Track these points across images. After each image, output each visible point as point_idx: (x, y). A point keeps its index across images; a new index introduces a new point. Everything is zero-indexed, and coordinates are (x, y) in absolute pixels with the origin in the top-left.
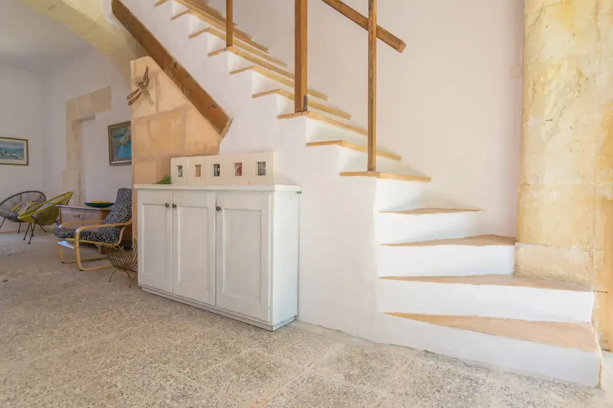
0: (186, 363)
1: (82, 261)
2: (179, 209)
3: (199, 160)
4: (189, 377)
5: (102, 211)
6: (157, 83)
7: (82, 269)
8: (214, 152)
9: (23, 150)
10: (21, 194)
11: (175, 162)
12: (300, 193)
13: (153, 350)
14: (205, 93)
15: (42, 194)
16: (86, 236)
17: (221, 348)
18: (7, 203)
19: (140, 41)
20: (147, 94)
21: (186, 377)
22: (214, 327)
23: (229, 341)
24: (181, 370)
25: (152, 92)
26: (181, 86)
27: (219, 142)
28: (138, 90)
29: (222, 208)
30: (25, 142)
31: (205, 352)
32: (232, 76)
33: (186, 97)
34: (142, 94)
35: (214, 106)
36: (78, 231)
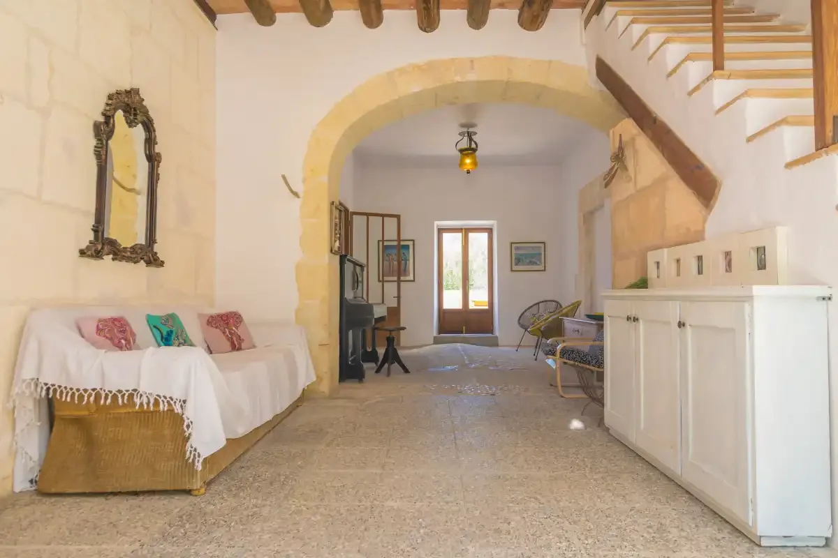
0: (594, 533)
1: (562, 386)
2: (641, 324)
3: (680, 251)
4: (586, 549)
5: (597, 324)
6: (636, 152)
7: (562, 394)
8: (699, 237)
9: (540, 254)
10: (538, 303)
11: (652, 257)
12: (830, 299)
13: (570, 505)
14: (688, 150)
15: (557, 302)
16: (569, 355)
17: (654, 535)
18: (527, 314)
19: (620, 100)
20: (626, 169)
21: (582, 548)
22: (668, 506)
23: (674, 531)
24: (583, 537)
25: (630, 164)
26: (661, 148)
27: (705, 221)
28: (614, 165)
29: (687, 325)
30: (542, 245)
31: (628, 531)
32: (717, 116)
33: (666, 161)
34: (619, 170)
35: (699, 166)
36: (559, 347)
